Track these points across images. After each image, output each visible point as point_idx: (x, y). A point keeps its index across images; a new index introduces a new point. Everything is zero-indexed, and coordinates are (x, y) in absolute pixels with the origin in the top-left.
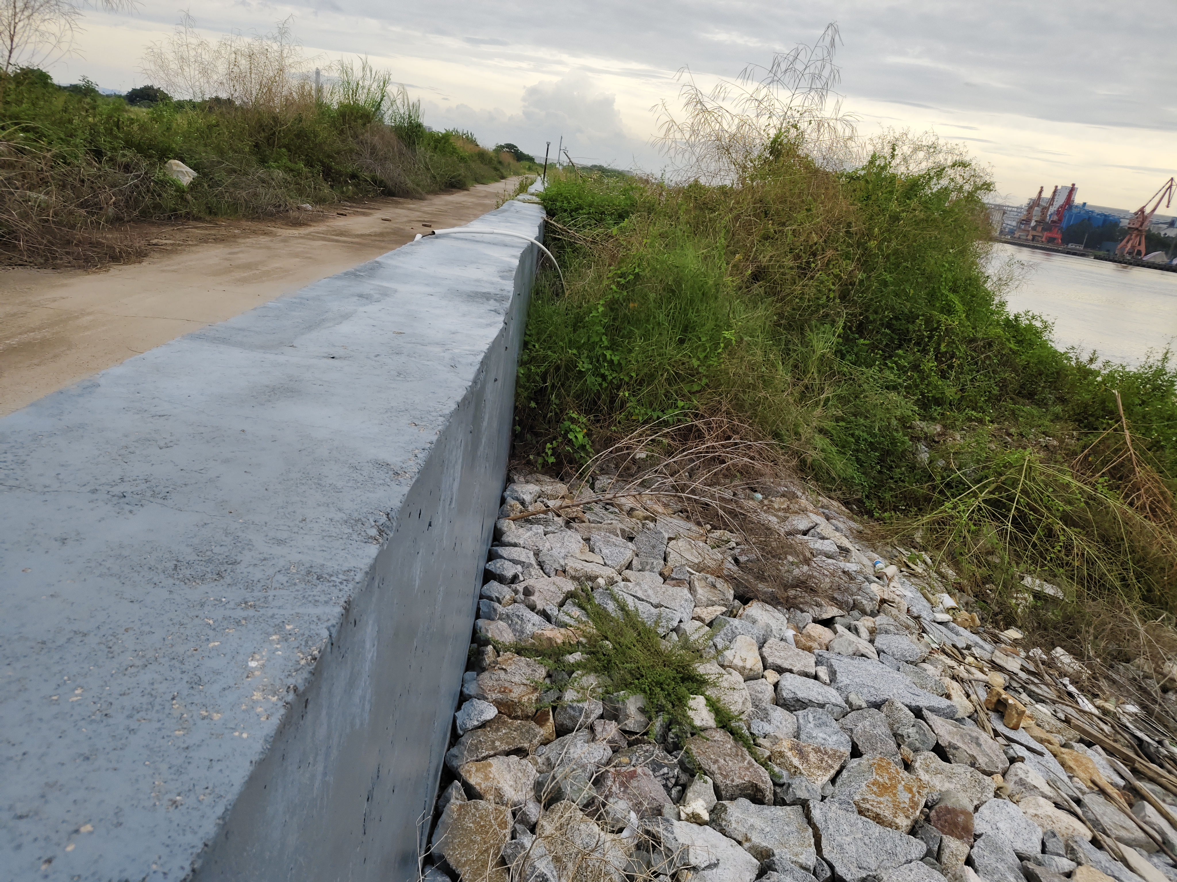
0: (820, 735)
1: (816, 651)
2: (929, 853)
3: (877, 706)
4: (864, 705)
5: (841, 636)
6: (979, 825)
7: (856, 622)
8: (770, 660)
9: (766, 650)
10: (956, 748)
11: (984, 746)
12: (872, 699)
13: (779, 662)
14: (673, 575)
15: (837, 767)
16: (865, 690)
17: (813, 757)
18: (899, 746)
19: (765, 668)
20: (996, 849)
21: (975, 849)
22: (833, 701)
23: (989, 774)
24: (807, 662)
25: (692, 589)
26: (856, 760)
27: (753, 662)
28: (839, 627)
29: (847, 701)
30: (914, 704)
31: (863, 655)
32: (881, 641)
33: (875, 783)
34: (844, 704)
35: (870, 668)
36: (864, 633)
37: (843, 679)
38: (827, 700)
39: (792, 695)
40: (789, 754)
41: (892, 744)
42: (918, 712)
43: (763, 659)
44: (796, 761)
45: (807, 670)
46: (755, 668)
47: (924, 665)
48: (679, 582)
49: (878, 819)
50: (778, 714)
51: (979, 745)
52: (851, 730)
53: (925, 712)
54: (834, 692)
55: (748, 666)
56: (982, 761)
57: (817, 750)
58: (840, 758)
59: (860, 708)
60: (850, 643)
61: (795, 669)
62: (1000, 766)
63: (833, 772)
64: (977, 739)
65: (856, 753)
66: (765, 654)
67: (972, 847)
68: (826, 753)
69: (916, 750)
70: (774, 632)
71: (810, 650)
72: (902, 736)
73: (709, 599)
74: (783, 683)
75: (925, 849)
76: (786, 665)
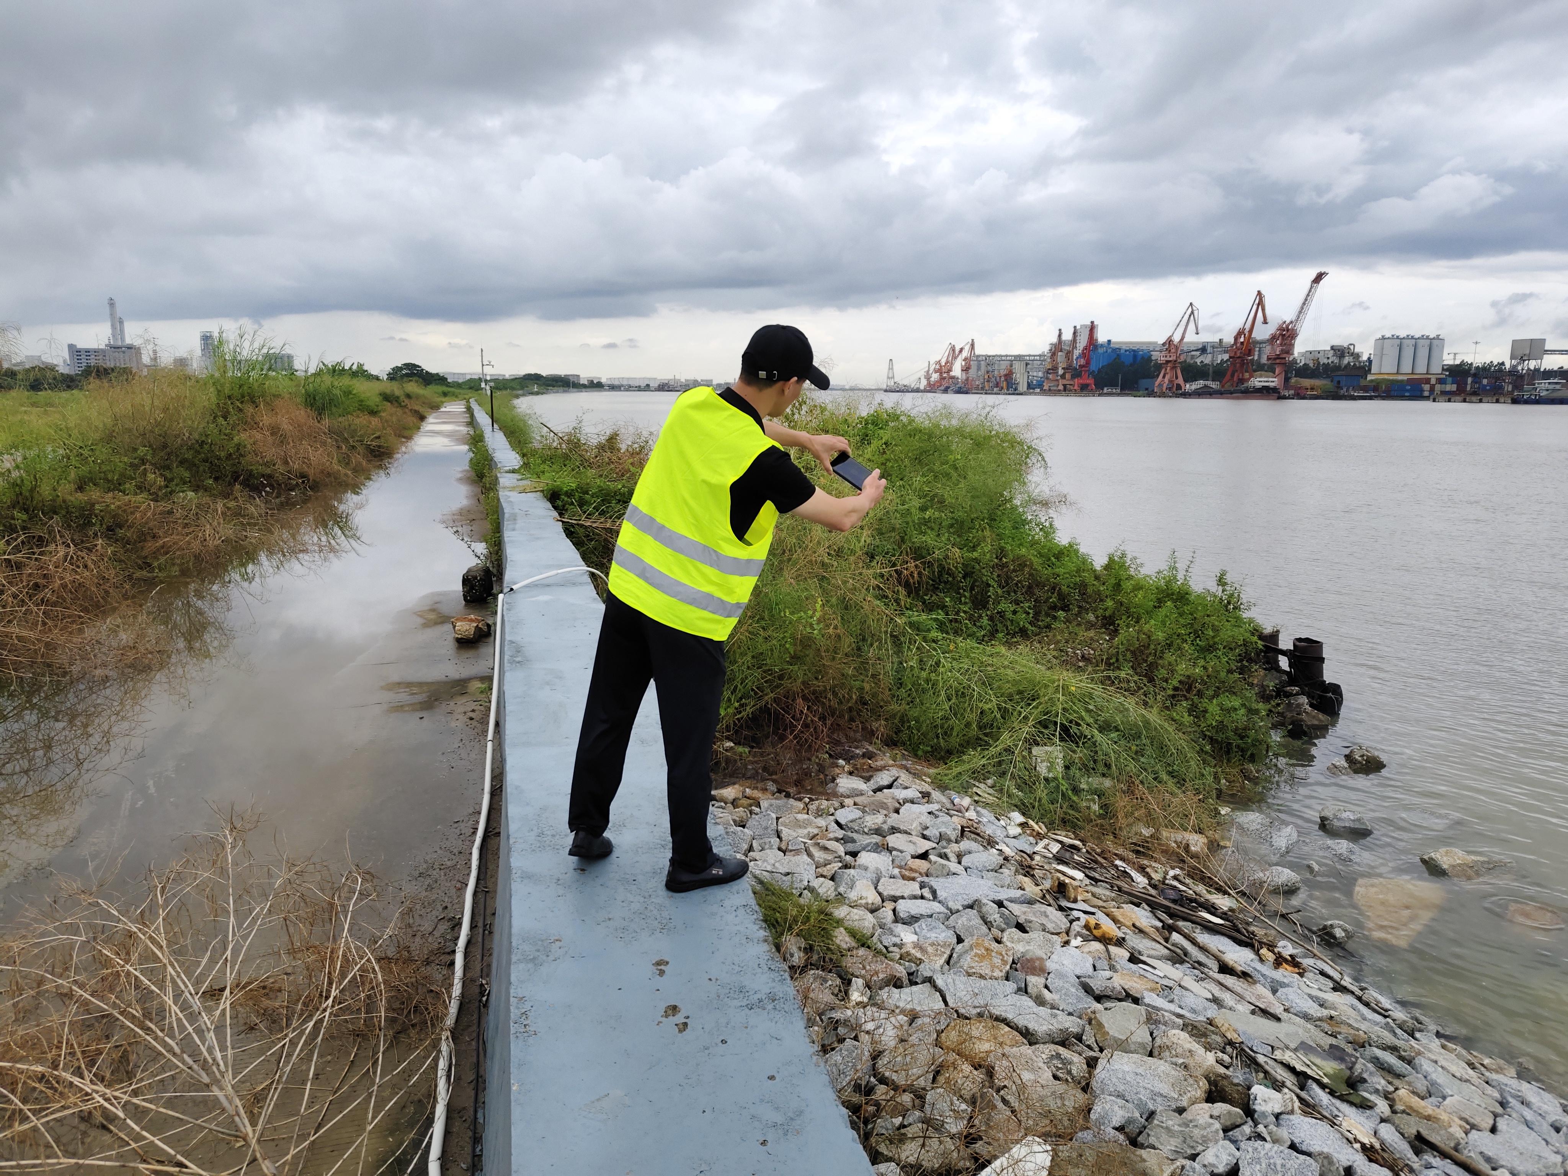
0: (932, 935)
1: (919, 879)
2: (1019, 989)
3: (971, 907)
4: (961, 908)
5: (935, 863)
6: (1050, 965)
7: (945, 850)
8: (885, 893)
9: (880, 888)
10: (1030, 922)
11: (1050, 917)
12: (966, 903)
13: (892, 893)
14: (790, 848)
15: (948, 952)
16: (960, 898)
17: (930, 949)
18: (990, 929)
19: (883, 901)
20: (1061, 975)
21: (1049, 980)
22: (938, 910)
23: (1058, 934)
24: (913, 888)
25: (810, 855)
26: (960, 945)
27: (872, 897)
28: (933, 857)
29: (948, 908)
30: (996, 899)
31: (954, 874)
32: (965, 860)
33: (976, 955)
34: (946, 911)
35: (961, 881)
36: (953, 858)
37: (941, 894)
38: (932, 911)
39: (907, 914)
40: (913, 951)
41: (984, 928)
42: (1000, 904)
43: (880, 894)
44: (919, 955)
45: (914, 893)
46: (876, 902)
47: (1001, 870)
48: (797, 852)
49: (982, 977)
50: (899, 928)
51: (1047, 916)
52: (954, 927)
53: (1006, 903)
54: (937, 904)
55: (870, 902)
56: (1050, 926)
57: (932, 944)
58: (949, 945)
59: (958, 911)
60: (943, 866)
61: (906, 895)
62: (1063, 927)
63: (946, 956)
64: (1045, 912)
65: (960, 940)
66: (880, 890)
67: (1047, 979)
68: (939, 945)
69: (1002, 931)
70: (884, 873)
71: (913, 879)
72: (991, 922)
73: (825, 860)
74: (898, 908)
75: (1015, 986)
76: (898, 894)
